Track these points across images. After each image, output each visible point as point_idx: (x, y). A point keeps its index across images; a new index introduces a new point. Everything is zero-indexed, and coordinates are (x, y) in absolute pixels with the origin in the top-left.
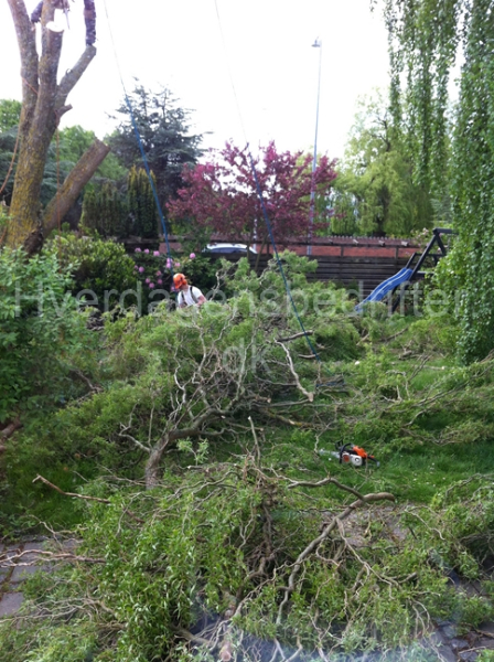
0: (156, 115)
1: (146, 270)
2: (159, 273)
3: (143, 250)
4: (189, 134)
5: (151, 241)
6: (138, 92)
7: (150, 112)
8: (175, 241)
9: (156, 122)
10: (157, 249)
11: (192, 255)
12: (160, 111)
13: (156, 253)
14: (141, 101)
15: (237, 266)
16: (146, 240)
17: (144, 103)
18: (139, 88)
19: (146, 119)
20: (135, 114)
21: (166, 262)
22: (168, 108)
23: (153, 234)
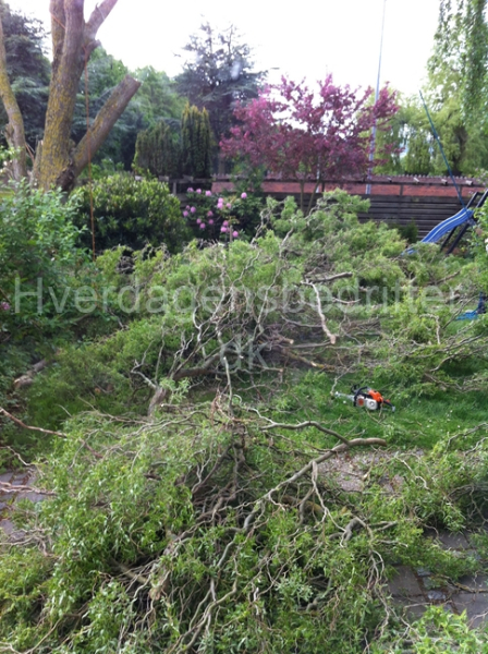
0: (221, 51)
1: (197, 209)
2: (210, 213)
3: (195, 190)
4: (254, 70)
5: (203, 181)
6: (204, 29)
7: (215, 49)
8: (228, 180)
9: (221, 59)
10: (210, 189)
11: (244, 195)
12: (225, 48)
13: (208, 193)
14: (207, 37)
15: (283, 205)
16: (198, 180)
17: (210, 40)
18: (205, 25)
19: (212, 56)
20: (201, 51)
21: (217, 202)
22: (233, 44)
23: (205, 175)
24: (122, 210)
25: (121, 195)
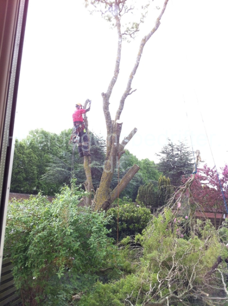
0: (177, 154)
6: (170, 145)
9: (177, 157)
11: (186, 217)
12: (179, 152)
14: (171, 149)
17: (173, 150)
19: (173, 156)
20: (168, 154)
22: (183, 151)
24: (129, 220)
25: (129, 213)
